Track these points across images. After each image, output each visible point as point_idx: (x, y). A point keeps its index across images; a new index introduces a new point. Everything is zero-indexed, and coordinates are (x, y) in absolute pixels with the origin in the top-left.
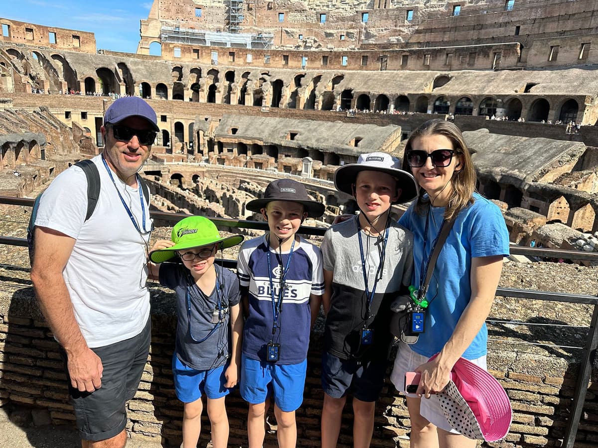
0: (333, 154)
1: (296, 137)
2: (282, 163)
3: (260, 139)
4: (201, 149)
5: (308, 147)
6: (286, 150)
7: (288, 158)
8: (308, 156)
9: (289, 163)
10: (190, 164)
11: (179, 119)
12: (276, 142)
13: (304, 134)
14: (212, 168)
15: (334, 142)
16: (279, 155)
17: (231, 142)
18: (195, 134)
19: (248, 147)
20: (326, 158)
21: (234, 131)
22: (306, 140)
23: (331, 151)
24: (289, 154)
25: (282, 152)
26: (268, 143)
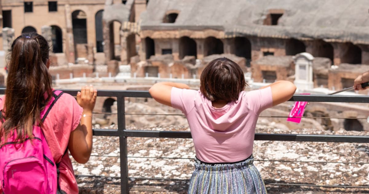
0: (349, 45)
1: (281, 20)
2: (258, 67)
3: (218, 29)
4: (117, 53)
5: (304, 36)
6: (266, 43)
7: (270, 57)
8: (304, 51)
9: (272, 66)
10: (101, 79)
11: (78, 5)
12: (247, 31)
13: (295, 13)
14: (137, 84)
15: (349, 23)
16: (253, 53)
17: (168, 36)
18: (106, 29)
19: (198, 43)
20: (337, 52)
21: (172, 17)
22: (300, 24)
23: (345, 40)
24: (271, 50)
25: (257, 48)
26: (232, 33)
